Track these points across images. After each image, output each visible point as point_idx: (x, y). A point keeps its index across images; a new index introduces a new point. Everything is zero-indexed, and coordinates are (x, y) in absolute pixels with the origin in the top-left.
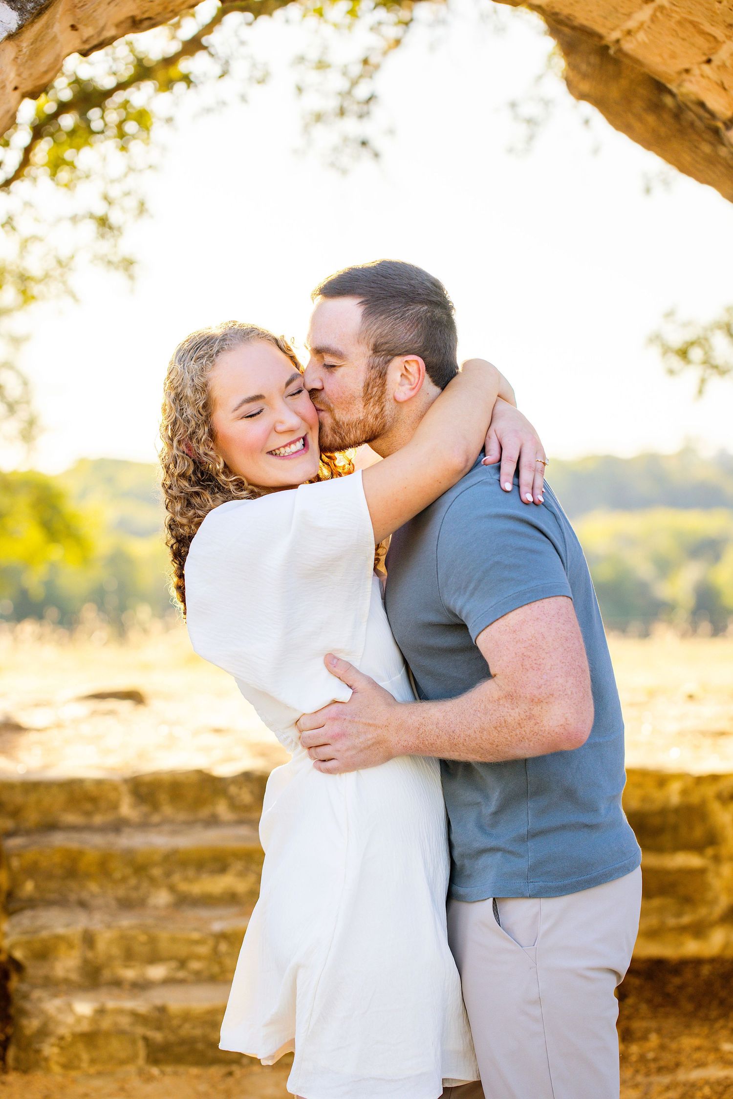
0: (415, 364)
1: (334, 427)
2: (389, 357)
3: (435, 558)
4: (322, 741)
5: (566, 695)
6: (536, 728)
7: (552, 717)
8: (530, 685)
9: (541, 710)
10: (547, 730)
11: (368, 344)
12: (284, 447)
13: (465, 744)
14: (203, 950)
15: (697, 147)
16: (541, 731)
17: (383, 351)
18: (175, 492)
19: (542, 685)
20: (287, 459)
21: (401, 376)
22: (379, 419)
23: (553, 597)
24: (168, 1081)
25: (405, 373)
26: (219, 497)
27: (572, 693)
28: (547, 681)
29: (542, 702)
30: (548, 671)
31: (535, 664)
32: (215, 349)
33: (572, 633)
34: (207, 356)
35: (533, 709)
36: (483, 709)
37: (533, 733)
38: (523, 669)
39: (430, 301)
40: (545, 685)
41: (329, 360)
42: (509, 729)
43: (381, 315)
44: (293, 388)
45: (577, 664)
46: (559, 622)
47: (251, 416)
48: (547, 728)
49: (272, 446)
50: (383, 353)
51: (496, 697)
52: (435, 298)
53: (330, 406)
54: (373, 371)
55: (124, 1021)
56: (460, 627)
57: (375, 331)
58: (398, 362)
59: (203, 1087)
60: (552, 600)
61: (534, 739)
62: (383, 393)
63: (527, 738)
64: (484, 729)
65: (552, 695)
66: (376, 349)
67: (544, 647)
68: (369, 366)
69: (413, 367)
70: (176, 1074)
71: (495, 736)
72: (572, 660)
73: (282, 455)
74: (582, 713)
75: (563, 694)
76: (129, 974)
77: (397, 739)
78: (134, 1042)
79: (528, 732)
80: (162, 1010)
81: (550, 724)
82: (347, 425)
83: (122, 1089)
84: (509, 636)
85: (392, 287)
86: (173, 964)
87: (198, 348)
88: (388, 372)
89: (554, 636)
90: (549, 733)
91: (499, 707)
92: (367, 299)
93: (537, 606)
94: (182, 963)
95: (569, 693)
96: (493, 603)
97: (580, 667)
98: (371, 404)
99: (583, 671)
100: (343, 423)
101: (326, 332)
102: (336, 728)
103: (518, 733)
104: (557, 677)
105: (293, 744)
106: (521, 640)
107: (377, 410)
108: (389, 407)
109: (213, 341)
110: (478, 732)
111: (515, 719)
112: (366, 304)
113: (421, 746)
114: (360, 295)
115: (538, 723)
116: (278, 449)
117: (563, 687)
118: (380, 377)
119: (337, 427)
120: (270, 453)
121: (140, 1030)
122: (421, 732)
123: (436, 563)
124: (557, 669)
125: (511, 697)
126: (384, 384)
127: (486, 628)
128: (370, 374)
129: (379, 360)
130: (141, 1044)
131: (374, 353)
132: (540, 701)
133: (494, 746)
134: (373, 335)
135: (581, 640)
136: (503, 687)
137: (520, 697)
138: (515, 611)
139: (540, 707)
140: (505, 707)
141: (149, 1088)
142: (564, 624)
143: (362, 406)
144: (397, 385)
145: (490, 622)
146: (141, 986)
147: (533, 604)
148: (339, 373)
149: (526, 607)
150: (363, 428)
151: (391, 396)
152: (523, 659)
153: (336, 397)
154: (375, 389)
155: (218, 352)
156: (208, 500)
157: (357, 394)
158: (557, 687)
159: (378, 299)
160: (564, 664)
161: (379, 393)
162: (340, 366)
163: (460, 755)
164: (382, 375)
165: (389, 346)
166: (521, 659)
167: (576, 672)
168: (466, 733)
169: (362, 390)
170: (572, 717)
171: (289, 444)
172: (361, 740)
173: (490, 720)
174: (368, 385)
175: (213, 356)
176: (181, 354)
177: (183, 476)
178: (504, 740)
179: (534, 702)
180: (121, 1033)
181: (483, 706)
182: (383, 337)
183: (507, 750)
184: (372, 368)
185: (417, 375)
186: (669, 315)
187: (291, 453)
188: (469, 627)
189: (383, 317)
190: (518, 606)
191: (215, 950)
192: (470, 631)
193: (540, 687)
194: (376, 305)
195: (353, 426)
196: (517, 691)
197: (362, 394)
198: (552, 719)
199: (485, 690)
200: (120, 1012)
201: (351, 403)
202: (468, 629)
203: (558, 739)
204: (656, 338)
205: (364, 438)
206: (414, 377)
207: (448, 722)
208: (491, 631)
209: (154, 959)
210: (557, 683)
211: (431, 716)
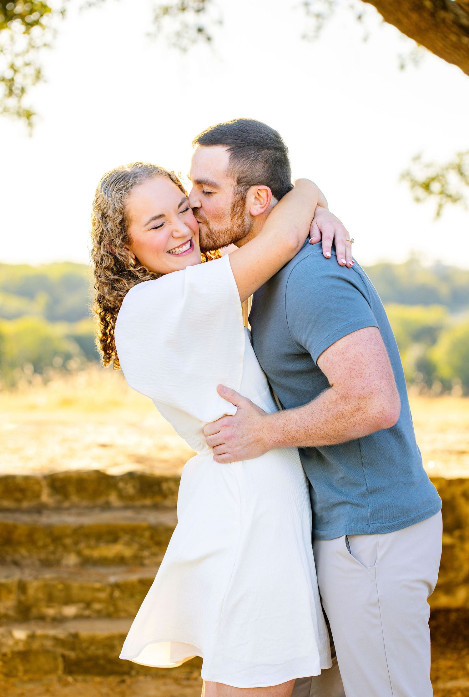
0: (265, 191)
1: (209, 234)
2: (248, 187)
3: (285, 309)
4: (219, 442)
5: (381, 392)
6: (364, 416)
7: (374, 407)
8: (357, 388)
9: (366, 404)
10: (371, 416)
11: (233, 178)
12: (178, 247)
13: (316, 434)
14: (103, 595)
15: (446, 37)
16: (367, 417)
17: (244, 182)
18: (103, 279)
19: (365, 387)
20: (180, 256)
21: (255, 198)
22: (241, 228)
23: (365, 327)
24: (79, 686)
25: (257, 196)
26: (132, 282)
27: (385, 390)
28: (368, 384)
29: (366, 398)
30: (368, 378)
31: (359, 373)
32: (130, 184)
33: (381, 351)
34: (124, 189)
35: (361, 403)
36: (326, 408)
37: (362, 419)
38: (351, 377)
39: (274, 147)
40: (367, 386)
41: (207, 189)
42: (346, 419)
43: (243, 158)
44: (183, 207)
45: (386, 371)
46: (371, 344)
47: (156, 228)
48: (371, 415)
49: (170, 247)
50: (244, 184)
51: (334, 399)
52: (278, 145)
53: (206, 220)
54: (237, 196)
55: (49, 644)
56: (305, 355)
57: (238, 169)
58: (253, 189)
59: (105, 690)
60: (365, 330)
61: (363, 424)
62: (243, 210)
63: (359, 424)
64: (328, 422)
65: (372, 393)
66: (239, 181)
67: (364, 362)
68: (235, 193)
69: (263, 193)
70: (85, 681)
71: (337, 425)
72: (382, 368)
73: (176, 253)
74: (393, 403)
75: (380, 391)
76: (51, 612)
77: (270, 437)
78: (55, 659)
79: (358, 419)
80: (76, 636)
81: (373, 412)
82: (218, 233)
83: (48, 691)
84: (339, 357)
85: (249, 139)
86: (82, 605)
87: (117, 182)
88: (247, 196)
89: (369, 354)
90: (372, 418)
91: (337, 406)
92: (233, 147)
93: (355, 335)
94: (88, 605)
95: (384, 390)
96: (326, 336)
97: (388, 373)
98: (236, 218)
99: (390, 375)
100: (216, 232)
101: (204, 169)
102: (227, 432)
103: (352, 421)
104: (374, 380)
105: (202, 445)
106: (348, 359)
107: (240, 222)
108: (247, 218)
109: (128, 178)
110: (324, 424)
111: (349, 412)
112: (232, 151)
113: (286, 439)
114: (227, 144)
115: (365, 413)
116: (174, 249)
117: (379, 386)
118: (242, 200)
119: (210, 234)
120: (169, 252)
121: (60, 650)
122: (285, 430)
123: (285, 313)
124: (373, 375)
125: (345, 398)
126: (244, 204)
127: (323, 352)
128: (235, 198)
129: (241, 188)
130: (60, 660)
131: (238, 184)
132: (365, 398)
133: (337, 432)
134: (237, 172)
135: (387, 355)
136: (339, 391)
137: (351, 396)
138: (341, 339)
139: (365, 402)
140: (341, 405)
141: (67, 690)
142: (375, 345)
143: (230, 220)
144: (252, 204)
145: (325, 348)
146: (59, 620)
147: (353, 334)
148: (215, 198)
149: (348, 336)
150: (229, 234)
151: (248, 212)
152: (350, 371)
153: (212, 214)
154: (239, 208)
155: (132, 185)
156: (125, 285)
157: (227, 212)
158: (375, 387)
159: (240, 147)
160: (378, 372)
161: (241, 211)
162: (215, 193)
163: (313, 442)
164: (244, 199)
165: (248, 179)
166: (349, 371)
167: (386, 376)
168: (317, 426)
169: (230, 209)
170: (387, 406)
171: (182, 245)
172: (245, 439)
173: (332, 415)
174: (234, 205)
175: (129, 188)
176: (105, 185)
177: (107, 268)
178: (343, 427)
179: (361, 399)
180: (46, 652)
181: (326, 407)
182: (244, 173)
183: (345, 434)
184: (237, 194)
185: (266, 199)
186: (417, 158)
187: (183, 252)
188: (311, 354)
189: (244, 159)
190: (343, 336)
191: (111, 595)
192: (312, 356)
193: (364, 389)
194: (239, 151)
195: (223, 233)
196: (349, 393)
197: (230, 212)
198: (374, 409)
199: (327, 396)
200: (46, 637)
201: (222, 218)
202: (311, 355)
203: (379, 421)
204: (406, 175)
205: (230, 241)
206: (264, 200)
207: (303, 421)
208: (326, 354)
209: (68, 601)
210: (374, 384)
211: (292, 418)
